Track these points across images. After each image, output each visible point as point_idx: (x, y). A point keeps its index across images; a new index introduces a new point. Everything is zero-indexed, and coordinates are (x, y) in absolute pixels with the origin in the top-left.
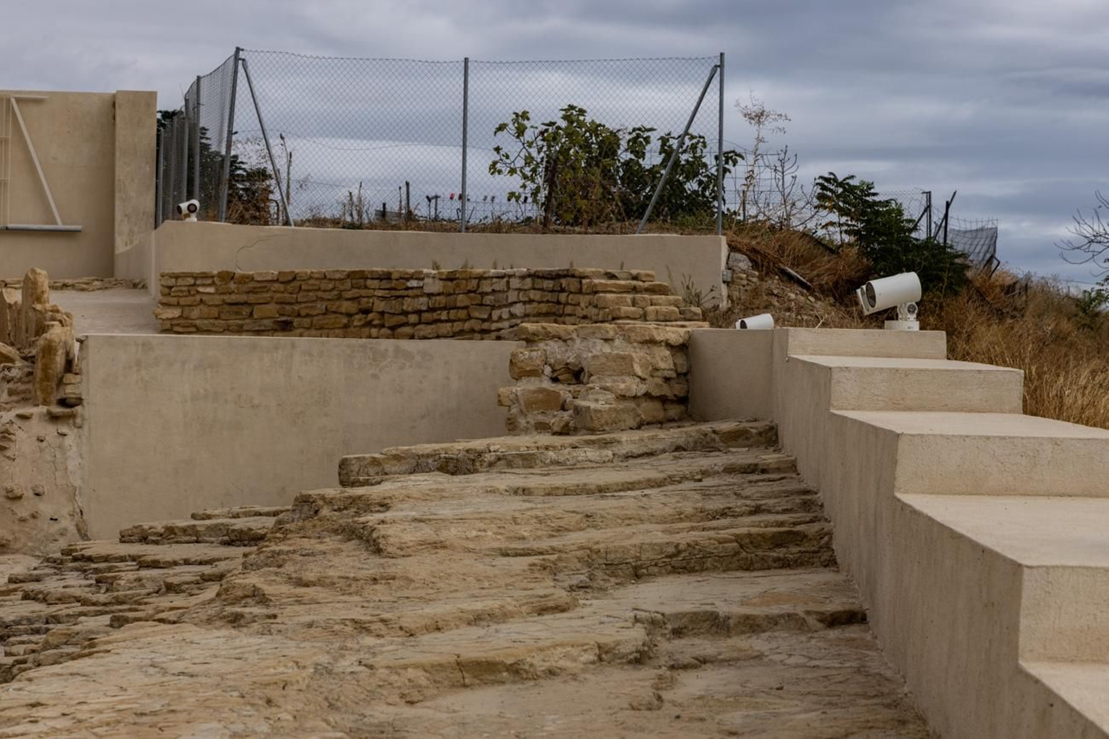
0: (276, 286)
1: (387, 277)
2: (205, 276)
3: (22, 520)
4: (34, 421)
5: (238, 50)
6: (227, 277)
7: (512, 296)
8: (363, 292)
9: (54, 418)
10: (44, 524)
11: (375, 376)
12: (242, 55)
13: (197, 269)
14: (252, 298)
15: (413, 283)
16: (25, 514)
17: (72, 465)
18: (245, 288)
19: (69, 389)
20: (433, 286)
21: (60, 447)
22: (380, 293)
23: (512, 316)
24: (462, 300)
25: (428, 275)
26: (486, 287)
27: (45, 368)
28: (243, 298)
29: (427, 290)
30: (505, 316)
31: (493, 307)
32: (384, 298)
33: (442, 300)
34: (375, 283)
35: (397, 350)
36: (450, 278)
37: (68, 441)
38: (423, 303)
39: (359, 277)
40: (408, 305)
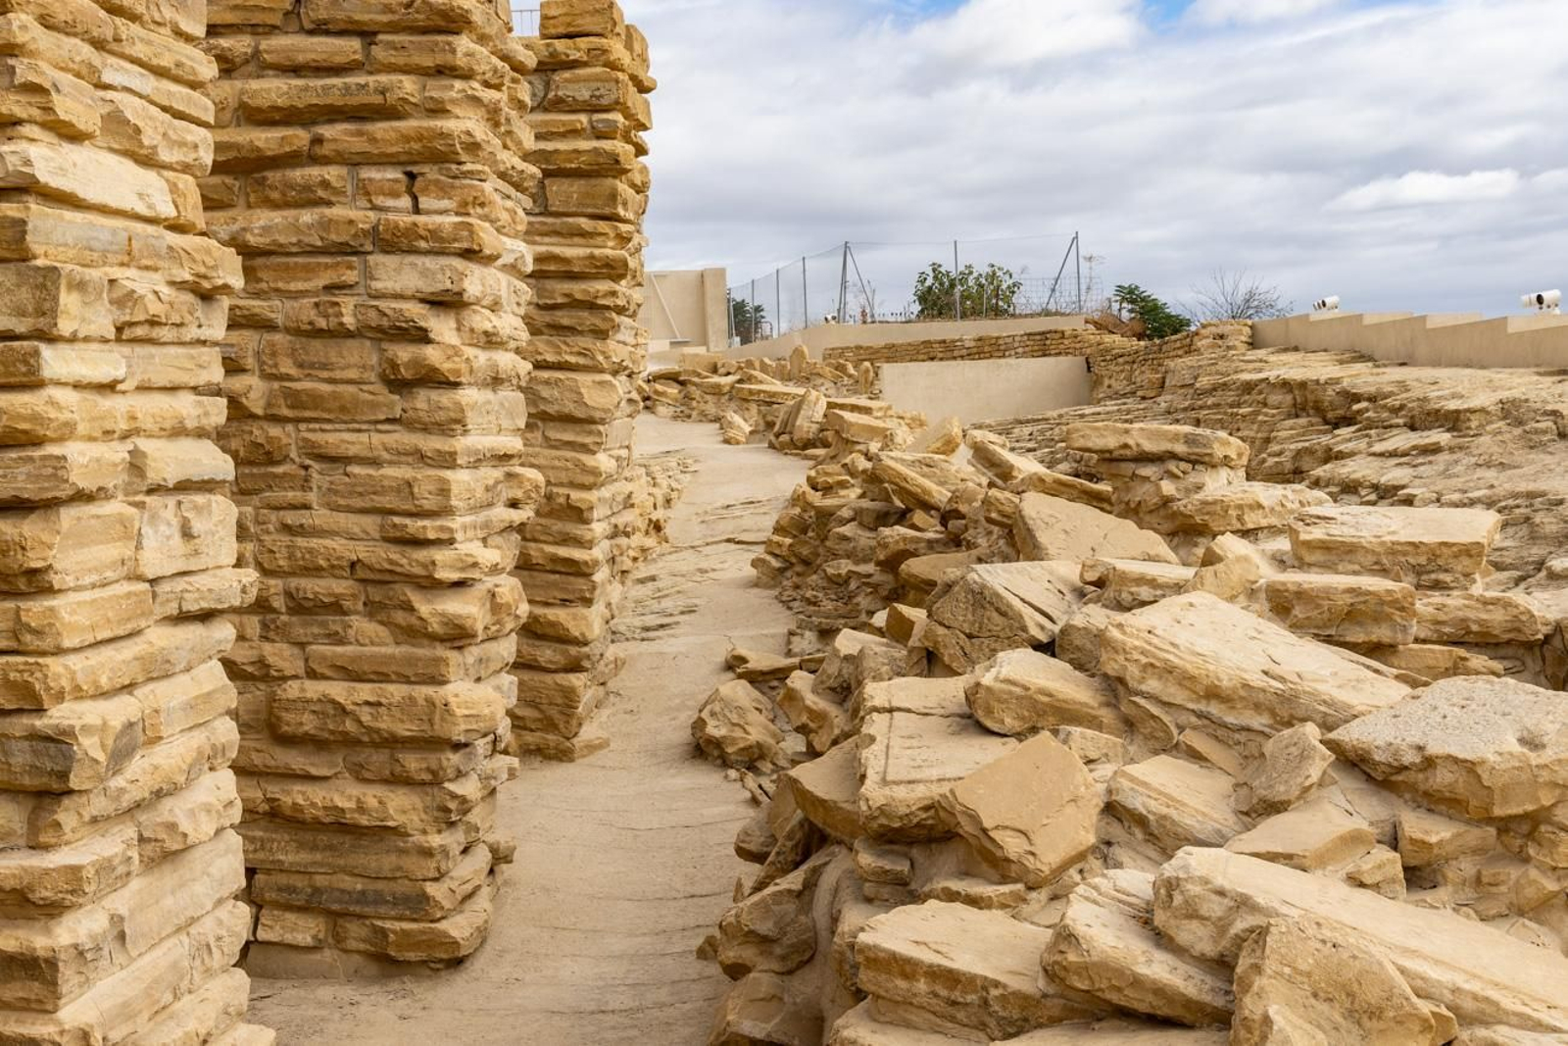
1: (944, 342)
2: (847, 348)
5: (846, 243)
6: (858, 348)
7: (1016, 345)
12: (848, 245)
14: (872, 357)
15: (958, 344)
18: (868, 353)
19: (877, 387)
20: (969, 344)
22: (940, 350)
23: (1016, 353)
24: (986, 349)
25: (966, 339)
26: (1001, 342)
27: (866, 378)
29: (967, 346)
36: (980, 339)
38: (964, 352)
39: (927, 343)
40: (956, 353)
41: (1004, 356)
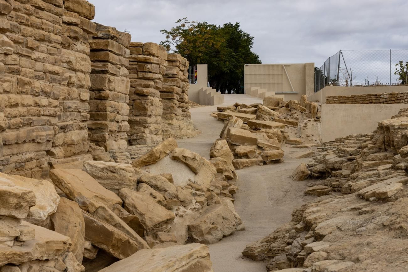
0: (351, 98)
1: (376, 95)
2: (335, 97)
3: (310, 141)
4: (312, 121)
5: (340, 50)
6: (340, 97)
7: (405, 97)
8: (370, 99)
9: (315, 121)
10: (314, 141)
11: (380, 112)
12: (341, 51)
13: (333, 95)
14: (346, 101)
15: (382, 96)
16: (310, 139)
17: (319, 130)
18: (344, 99)
19: (318, 115)
20: (386, 96)
21: (317, 126)
22: (374, 99)
23: (405, 101)
24: (393, 99)
25: (385, 94)
26: (399, 96)
27: (314, 111)
28: (344, 101)
29: (385, 97)
30: (403, 101)
31: (401, 100)
32: (375, 100)
33: (388, 99)
34: (373, 97)
35: (385, 106)
36: (390, 94)
37: (318, 125)
38: (384, 100)
39: (369, 96)
40: (381, 101)
41: (400, 103)
